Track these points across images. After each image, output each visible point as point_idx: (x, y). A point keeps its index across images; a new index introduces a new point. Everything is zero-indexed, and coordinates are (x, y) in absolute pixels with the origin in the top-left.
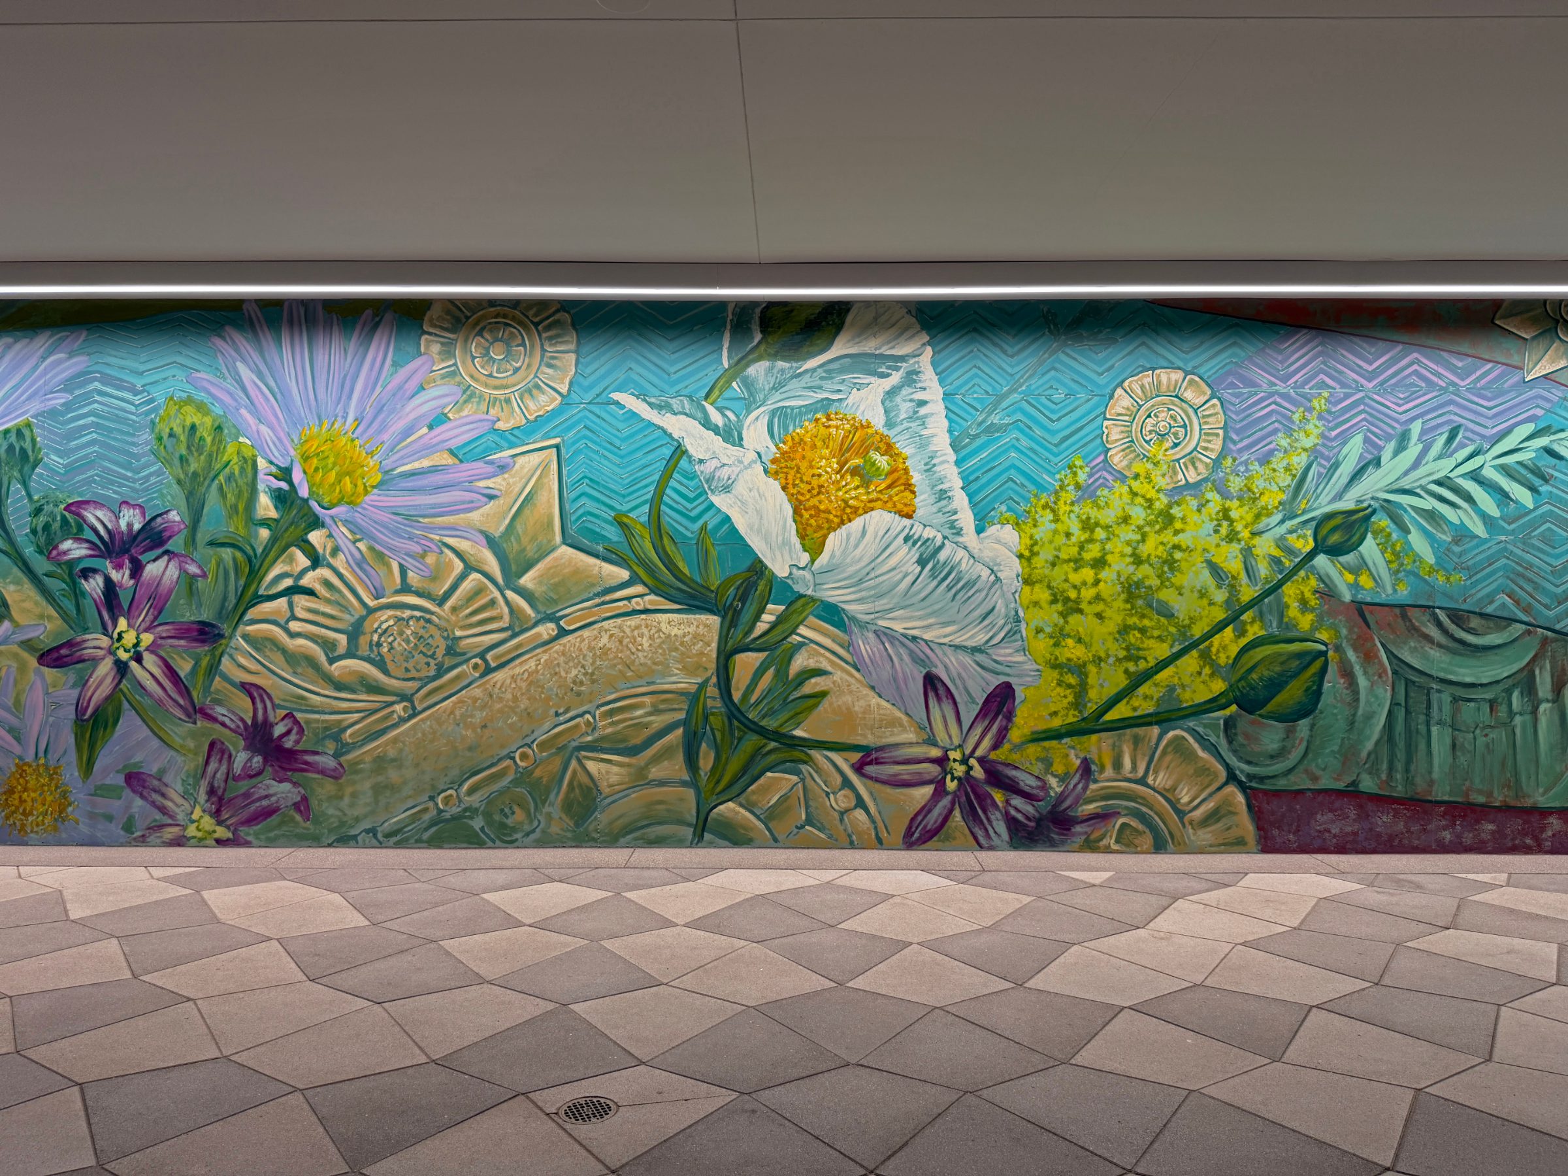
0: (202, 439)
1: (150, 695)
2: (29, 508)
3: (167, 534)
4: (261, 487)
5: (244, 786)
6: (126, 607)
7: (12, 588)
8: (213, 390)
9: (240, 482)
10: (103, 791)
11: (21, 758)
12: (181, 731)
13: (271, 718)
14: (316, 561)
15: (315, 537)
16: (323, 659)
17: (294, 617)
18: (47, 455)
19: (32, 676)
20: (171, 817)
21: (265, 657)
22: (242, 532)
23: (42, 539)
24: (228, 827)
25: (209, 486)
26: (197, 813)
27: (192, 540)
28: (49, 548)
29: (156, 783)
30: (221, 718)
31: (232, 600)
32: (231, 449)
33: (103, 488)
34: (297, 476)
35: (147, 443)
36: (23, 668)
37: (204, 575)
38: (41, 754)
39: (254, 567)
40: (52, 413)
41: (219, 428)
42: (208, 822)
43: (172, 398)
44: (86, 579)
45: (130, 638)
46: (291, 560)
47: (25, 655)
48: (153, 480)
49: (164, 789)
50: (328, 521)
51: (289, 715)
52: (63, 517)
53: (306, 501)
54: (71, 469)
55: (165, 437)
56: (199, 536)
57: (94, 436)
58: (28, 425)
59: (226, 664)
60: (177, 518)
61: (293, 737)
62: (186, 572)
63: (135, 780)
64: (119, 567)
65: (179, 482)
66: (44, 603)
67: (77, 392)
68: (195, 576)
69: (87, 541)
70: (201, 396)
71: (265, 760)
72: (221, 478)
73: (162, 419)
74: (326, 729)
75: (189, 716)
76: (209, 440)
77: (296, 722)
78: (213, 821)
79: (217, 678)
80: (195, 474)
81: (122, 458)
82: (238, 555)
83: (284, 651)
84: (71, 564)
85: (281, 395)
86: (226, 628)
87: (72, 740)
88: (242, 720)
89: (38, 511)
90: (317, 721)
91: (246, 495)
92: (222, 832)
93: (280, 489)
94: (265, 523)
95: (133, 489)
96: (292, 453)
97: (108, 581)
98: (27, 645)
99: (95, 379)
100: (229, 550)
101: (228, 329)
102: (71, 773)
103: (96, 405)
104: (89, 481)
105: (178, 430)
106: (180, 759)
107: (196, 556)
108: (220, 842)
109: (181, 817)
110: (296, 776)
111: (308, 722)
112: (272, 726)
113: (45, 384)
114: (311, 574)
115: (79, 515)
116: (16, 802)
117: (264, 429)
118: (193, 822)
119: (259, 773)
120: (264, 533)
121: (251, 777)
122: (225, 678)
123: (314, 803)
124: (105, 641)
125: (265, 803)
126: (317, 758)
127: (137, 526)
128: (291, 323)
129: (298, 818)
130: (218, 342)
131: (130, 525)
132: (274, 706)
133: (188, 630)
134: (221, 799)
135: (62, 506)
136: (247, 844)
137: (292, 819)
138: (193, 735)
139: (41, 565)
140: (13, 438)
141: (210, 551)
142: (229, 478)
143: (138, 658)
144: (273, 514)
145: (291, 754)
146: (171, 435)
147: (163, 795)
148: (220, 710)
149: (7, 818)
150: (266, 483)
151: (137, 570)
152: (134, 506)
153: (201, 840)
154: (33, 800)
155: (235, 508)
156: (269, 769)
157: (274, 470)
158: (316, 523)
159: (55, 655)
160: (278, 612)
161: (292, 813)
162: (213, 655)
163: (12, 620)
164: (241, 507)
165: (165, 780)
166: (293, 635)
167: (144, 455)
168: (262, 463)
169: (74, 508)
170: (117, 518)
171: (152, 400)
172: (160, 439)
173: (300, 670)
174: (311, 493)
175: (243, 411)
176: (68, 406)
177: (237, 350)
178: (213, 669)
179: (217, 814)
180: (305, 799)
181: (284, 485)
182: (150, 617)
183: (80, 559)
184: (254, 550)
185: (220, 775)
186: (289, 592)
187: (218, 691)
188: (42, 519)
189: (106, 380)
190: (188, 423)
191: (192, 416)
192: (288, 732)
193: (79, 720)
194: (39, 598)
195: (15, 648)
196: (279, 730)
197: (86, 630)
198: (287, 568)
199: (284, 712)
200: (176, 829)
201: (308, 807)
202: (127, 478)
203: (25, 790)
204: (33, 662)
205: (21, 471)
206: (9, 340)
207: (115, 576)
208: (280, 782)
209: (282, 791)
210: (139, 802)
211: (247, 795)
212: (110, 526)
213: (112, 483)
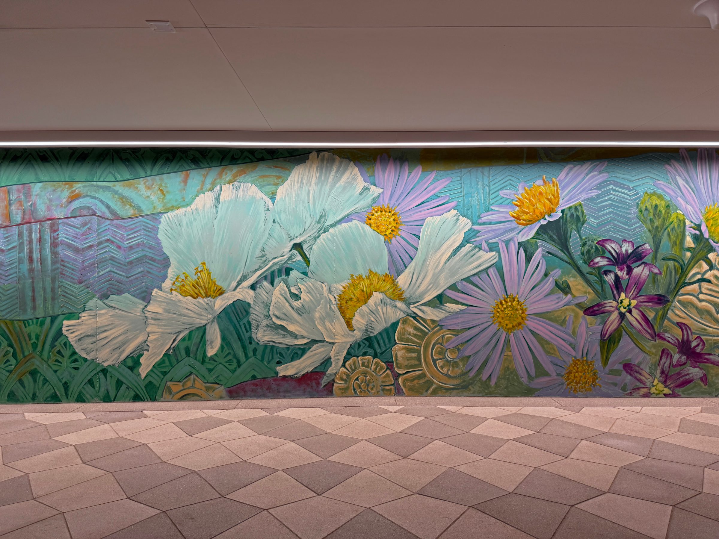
0: (660, 211)
1: (635, 328)
2: (580, 243)
3: (644, 254)
4: (687, 233)
5: (678, 369)
6: (624, 288)
7: (572, 279)
8: (666, 189)
9: (678, 231)
10: (613, 372)
11: (575, 357)
12: (649, 344)
13: (690, 338)
14: (711, 267)
15: (711, 256)
16: (714, 311)
17: (701, 293)
18: (589, 218)
19: (581, 320)
20: (644, 384)
21: (688, 310)
22: (678, 254)
23: (586, 257)
24: (670, 389)
25: (663, 233)
26: (656, 382)
27: (655, 257)
28: (589, 261)
29: (637, 368)
30: (667, 339)
31: (673, 285)
32: (674, 216)
33: (614, 233)
34: (704, 228)
35: (635, 213)
36: (576, 316)
37: (661, 274)
38: (584, 355)
39: (683, 270)
40: (591, 199)
41: (668, 206)
42: (661, 386)
43: (646, 193)
44: (606, 275)
45: (626, 302)
46: (701, 266)
47: (578, 310)
48: (638, 230)
49: (641, 371)
50: (717, 248)
51: (699, 337)
52: (596, 247)
53: (707, 239)
54: (600, 225)
55: (643, 210)
56: (658, 255)
57: (611, 210)
58: (580, 205)
59: (670, 314)
60: (649, 247)
61: (700, 347)
62: (652, 272)
63: (628, 367)
64: (621, 269)
65: (649, 231)
66: (587, 286)
67: (603, 190)
68: (656, 274)
69: (607, 258)
70: (660, 192)
71: (688, 358)
72: (669, 229)
73: (642, 202)
74: (715, 343)
75: (653, 338)
76: (663, 212)
77: (702, 340)
78: (663, 386)
79: (666, 320)
80: (657, 227)
81: (623, 220)
82: (676, 264)
83: (697, 308)
84: (600, 268)
85: (697, 191)
86: (670, 297)
87: (599, 349)
88: (677, 339)
89: (584, 244)
90: (711, 340)
91: (680, 237)
92: (667, 391)
93: (696, 234)
94: (689, 249)
95: (629, 234)
96: (701, 217)
97: (616, 276)
98: (579, 305)
99: (611, 184)
100: (672, 262)
101: (673, 161)
102: (598, 364)
103: (611, 196)
104: (608, 231)
105: (649, 207)
106: (648, 358)
107: (657, 265)
108: (666, 395)
109: (648, 384)
110: (701, 365)
111: (707, 340)
112: (691, 342)
113: (588, 186)
114: (709, 273)
115: (603, 246)
116: (573, 378)
117: (689, 207)
118: (654, 386)
119: (685, 364)
120: (688, 254)
121: (681, 365)
122: (669, 320)
123: (709, 377)
124: (614, 304)
125: (687, 377)
126: (711, 357)
127: (630, 251)
128: (701, 159)
129: (702, 384)
130: (668, 167)
131: (627, 251)
132: (692, 333)
133: (653, 298)
134: (667, 376)
135: (596, 242)
136: (678, 396)
137: (699, 384)
138: (654, 346)
139: (585, 269)
140: (573, 211)
141: (664, 262)
142: (673, 229)
143: (630, 311)
144: (693, 245)
145: (699, 355)
146: (646, 209)
147: (640, 374)
148: (667, 335)
149: (568, 385)
150: (689, 231)
151: (630, 271)
152: (629, 242)
153: (657, 394)
154: (581, 377)
155: (675, 243)
156: (689, 362)
157: (693, 225)
158: (712, 249)
159: (591, 310)
160: (694, 290)
161: (700, 382)
162: (664, 310)
163: (572, 294)
164: (678, 242)
165: (641, 367)
166: (701, 301)
167: (634, 218)
168: (687, 222)
169: (601, 243)
170: (621, 247)
171: (637, 194)
172: (641, 211)
173: (704, 317)
174: (710, 236)
175: (679, 199)
176: (599, 196)
177: (677, 171)
178: (664, 316)
179: (665, 382)
180: (705, 375)
181: (697, 232)
182: (635, 292)
183: (604, 266)
184: (684, 262)
185: (667, 365)
186: (699, 281)
187: (666, 326)
188: (586, 248)
189: (616, 184)
190: (654, 204)
191: (656, 201)
192: (698, 345)
193: (602, 340)
194: (584, 284)
195: (573, 307)
196: (694, 344)
197: (606, 298)
198: (698, 270)
199: (696, 336)
200: (646, 390)
201: (706, 379)
202: (625, 229)
203: (577, 372)
204: (581, 313)
205: (576, 226)
206: (572, 166)
207: (620, 274)
208: (694, 367)
209: (694, 372)
210: (629, 377)
211: (679, 374)
212: (617, 251)
213: (619, 231)
